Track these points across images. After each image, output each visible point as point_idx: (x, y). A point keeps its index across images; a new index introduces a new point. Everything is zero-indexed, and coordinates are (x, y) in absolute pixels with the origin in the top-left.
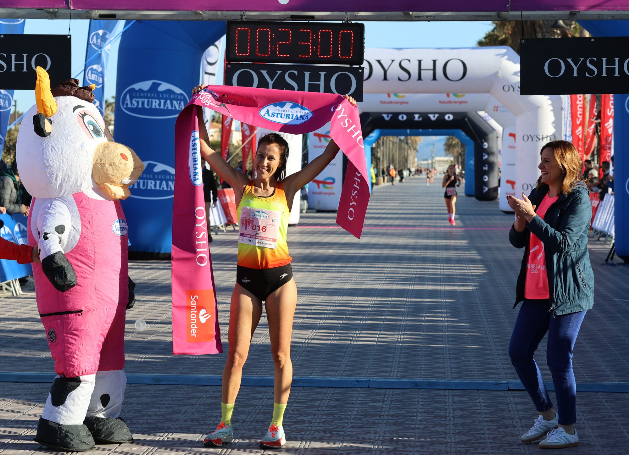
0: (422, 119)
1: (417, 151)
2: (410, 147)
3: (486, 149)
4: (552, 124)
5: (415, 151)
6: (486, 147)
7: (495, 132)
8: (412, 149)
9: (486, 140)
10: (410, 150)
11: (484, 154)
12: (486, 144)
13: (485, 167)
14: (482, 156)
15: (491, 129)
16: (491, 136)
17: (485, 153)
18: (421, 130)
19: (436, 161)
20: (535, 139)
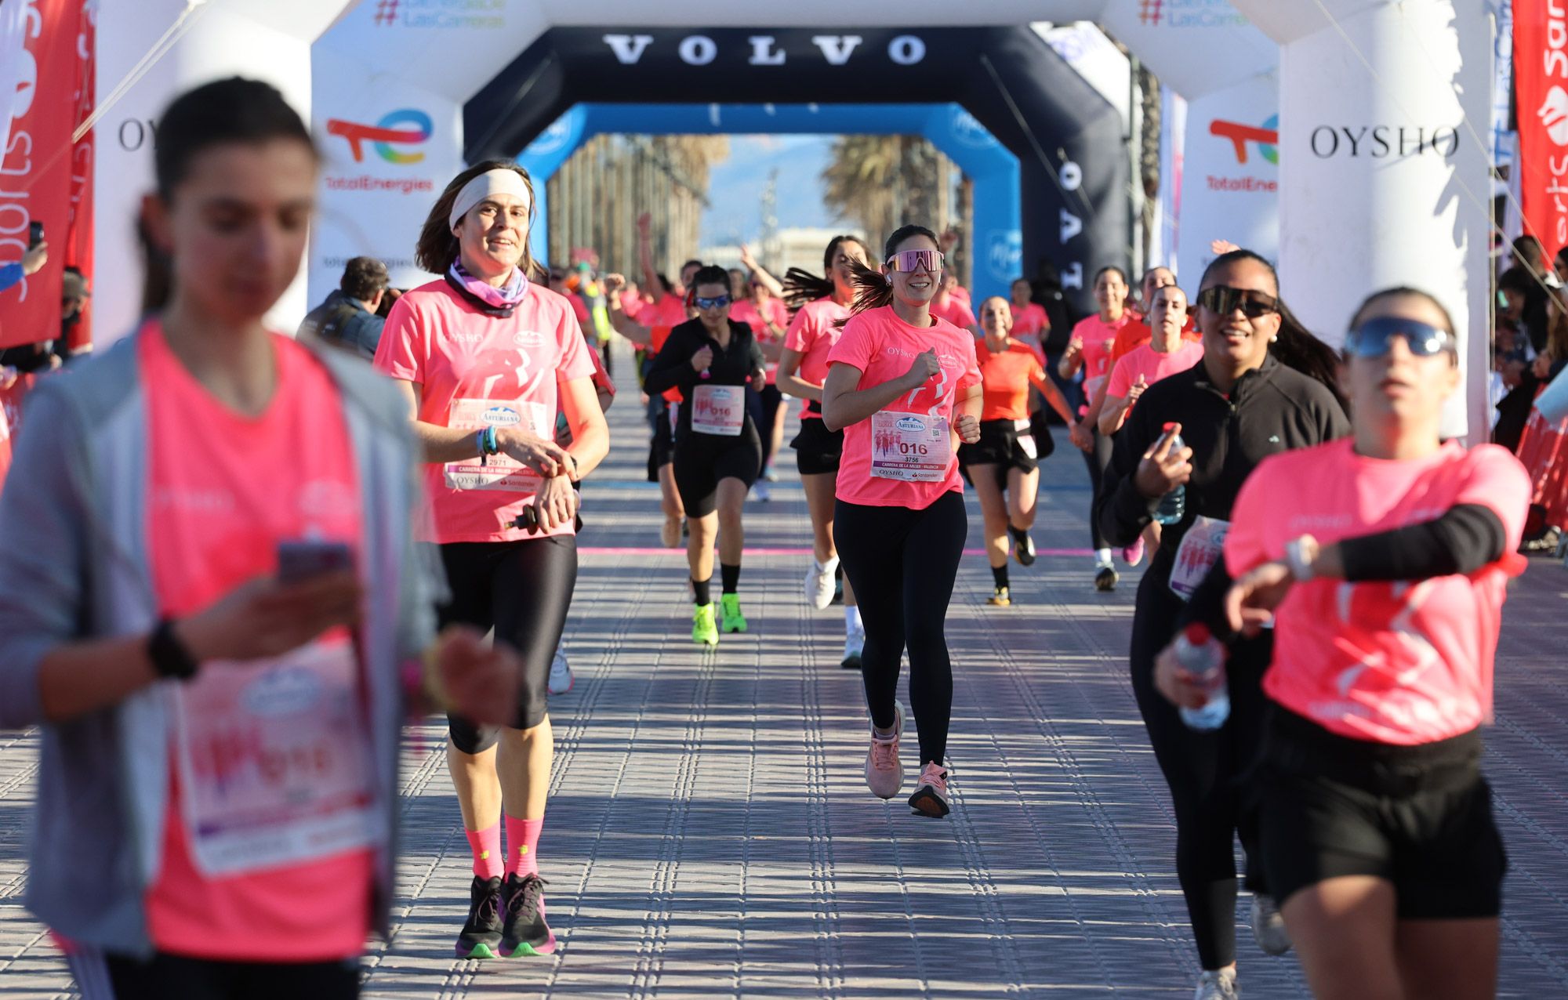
0: (788, 58)
1: (706, 204)
2: (677, 183)
3: (1073, 194)
4: (1453, 83)
5: (697, 204)
6: (1073, 184)
7: (1111, 114)
8: (684, 193)
9: (1075, 155)
10: (679, 196)
11: (1065, 216)
12: (1071, 168)
13: (1072, 272)
14: (1058, 225)
15: (1097, 102)
16: (1092, 132)
17: (1070, 212)
18: (770, 108)
19: (782, 247)
20: (1366, 144)
